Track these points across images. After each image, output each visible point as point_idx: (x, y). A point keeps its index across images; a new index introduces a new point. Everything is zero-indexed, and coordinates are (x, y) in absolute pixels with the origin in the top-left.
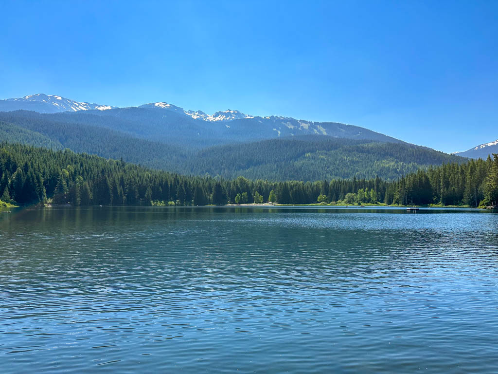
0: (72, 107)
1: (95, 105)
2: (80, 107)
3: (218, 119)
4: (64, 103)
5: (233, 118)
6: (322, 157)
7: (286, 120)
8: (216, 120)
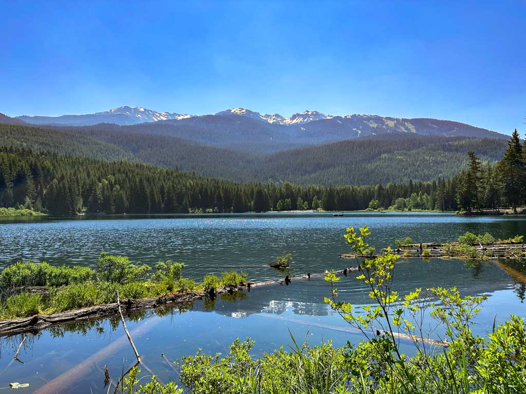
0: (154, 118)
1: (175, 114)
2: (161, 117)
3: (295, 121)
4: (146, 115)
5: (311, 119)
6: (400, 157)
7: (369, 118)
8: (293, 123)
